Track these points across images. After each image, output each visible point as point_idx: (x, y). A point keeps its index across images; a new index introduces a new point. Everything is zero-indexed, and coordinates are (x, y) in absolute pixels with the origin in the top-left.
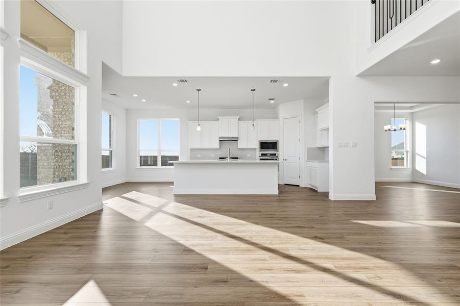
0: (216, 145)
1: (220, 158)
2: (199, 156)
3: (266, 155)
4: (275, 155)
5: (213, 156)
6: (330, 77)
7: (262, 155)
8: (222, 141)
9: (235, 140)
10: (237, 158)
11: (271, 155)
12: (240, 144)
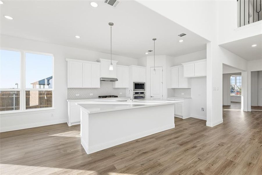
0: (97, 84)
1: (99, 97)
2: (77, 95)
3: (138, 93)
4: (143, 93)
5: (91, 94)
7: (136, 93)
8: (103, 80)
9: (113, 80)
10: (117, 97)
12: (117, 85)
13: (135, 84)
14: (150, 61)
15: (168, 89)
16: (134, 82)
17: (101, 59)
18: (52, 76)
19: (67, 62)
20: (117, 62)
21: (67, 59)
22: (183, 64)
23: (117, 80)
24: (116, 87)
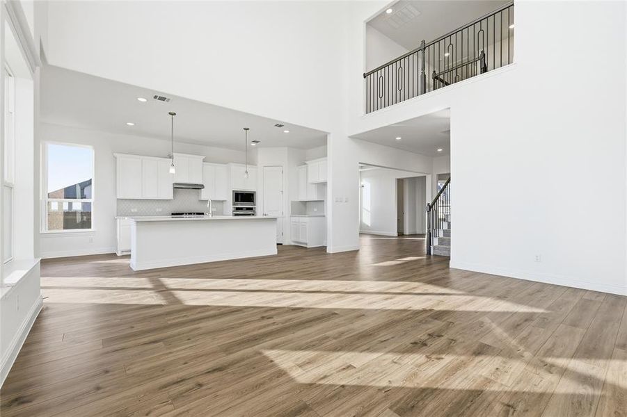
0: (168, 194)
1: (173, 214)
3: (241, 209)
4: (251, 209)
5: (159, 210)
6: (329, 133)
7: (237, 209)
8: (178, 187)
9: (198, 187)
10: (203, 214)
11: (248, 209)
12: (204, 194)
13: (236, 194)
14: (262, 156)
15: (293, 203)
16: (233, 191)
17: (174, 154)
18: (91, 180)
19: (116, 158)
20: (204, 157)
21: (115, 155)
22: (307, 162)
23: (202, 187)
24: (202, 199)
